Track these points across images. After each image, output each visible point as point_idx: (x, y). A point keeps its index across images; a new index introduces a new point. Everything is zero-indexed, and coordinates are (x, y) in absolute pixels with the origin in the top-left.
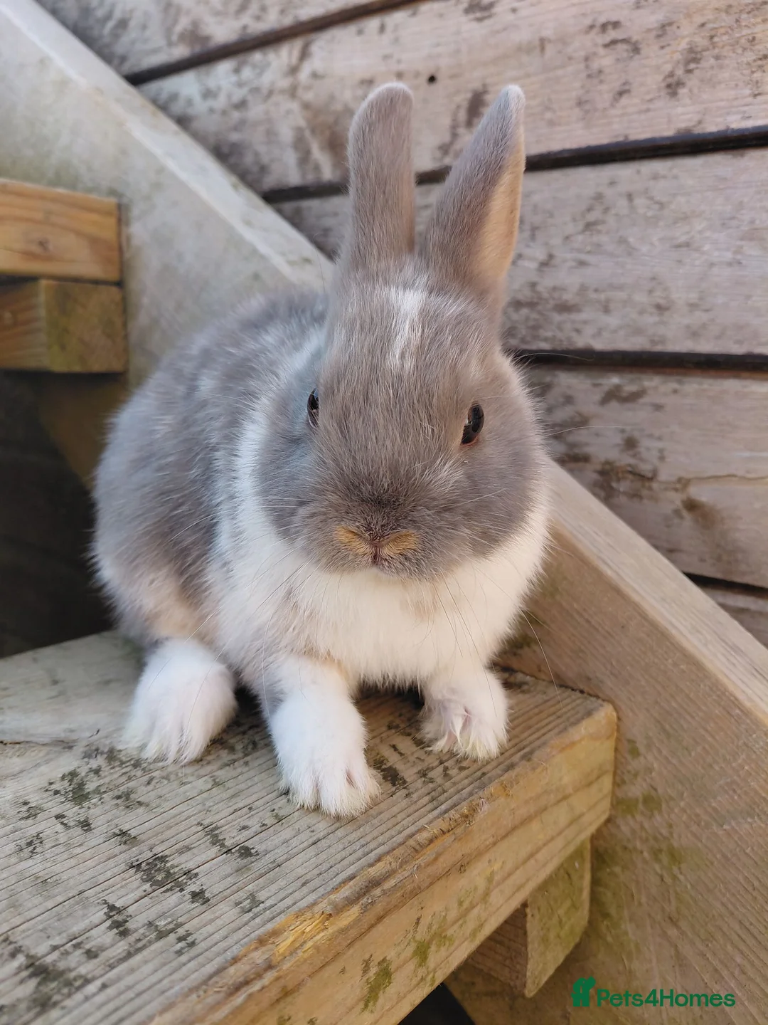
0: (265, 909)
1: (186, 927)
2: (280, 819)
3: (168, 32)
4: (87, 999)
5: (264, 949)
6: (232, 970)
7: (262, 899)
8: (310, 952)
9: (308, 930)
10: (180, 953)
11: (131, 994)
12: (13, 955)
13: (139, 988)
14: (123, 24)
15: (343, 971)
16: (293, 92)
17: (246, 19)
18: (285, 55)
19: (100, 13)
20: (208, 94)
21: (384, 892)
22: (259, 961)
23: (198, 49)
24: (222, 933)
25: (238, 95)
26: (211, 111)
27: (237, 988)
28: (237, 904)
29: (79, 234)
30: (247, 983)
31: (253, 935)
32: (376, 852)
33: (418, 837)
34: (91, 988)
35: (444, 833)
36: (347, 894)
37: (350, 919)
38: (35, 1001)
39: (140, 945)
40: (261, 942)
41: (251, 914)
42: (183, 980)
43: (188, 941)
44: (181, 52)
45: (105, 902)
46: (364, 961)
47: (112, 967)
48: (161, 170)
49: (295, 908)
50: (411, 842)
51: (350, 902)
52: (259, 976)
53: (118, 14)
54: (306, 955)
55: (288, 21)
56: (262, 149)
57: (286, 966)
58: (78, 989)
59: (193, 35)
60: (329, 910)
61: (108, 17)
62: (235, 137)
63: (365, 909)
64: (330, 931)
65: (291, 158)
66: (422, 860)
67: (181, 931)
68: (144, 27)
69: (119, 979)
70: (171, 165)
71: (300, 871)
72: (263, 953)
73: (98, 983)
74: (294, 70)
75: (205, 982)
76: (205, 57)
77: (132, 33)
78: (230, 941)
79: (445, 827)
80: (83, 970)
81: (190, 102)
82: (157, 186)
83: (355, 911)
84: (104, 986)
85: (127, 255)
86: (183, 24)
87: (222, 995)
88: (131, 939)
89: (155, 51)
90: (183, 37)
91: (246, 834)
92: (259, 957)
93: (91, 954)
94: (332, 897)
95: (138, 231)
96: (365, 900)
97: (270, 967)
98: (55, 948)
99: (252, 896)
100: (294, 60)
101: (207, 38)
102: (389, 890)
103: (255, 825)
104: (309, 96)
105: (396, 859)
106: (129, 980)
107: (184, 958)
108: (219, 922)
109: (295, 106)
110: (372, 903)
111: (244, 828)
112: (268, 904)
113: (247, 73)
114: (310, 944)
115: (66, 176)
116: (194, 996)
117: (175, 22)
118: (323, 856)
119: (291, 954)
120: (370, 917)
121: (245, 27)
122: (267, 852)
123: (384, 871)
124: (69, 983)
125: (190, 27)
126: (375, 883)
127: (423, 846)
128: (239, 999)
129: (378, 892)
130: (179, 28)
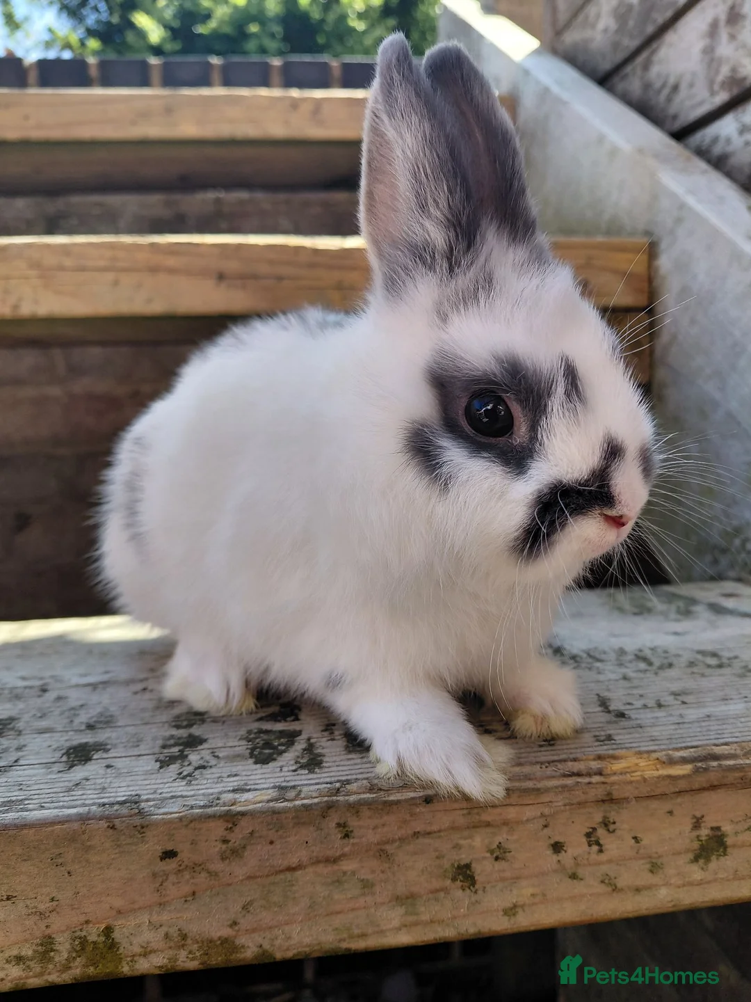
0: (614, 744)
2: (660, 706)
3: (711, 83)
5: (599, 762)
6: (570, 764)
7: (615, 738)
8: (638, 778)
9: (641, 764)
10: (541, 746)
14: (676, 88)
15: (671, 813)
19: (658, 85)
20: (744, 130)
21: (720, 766)
22: (593, 767)
23: (736, 91)
24: (576, 745)
26: (746, 144)
27: (573, 774)
28: (595, 736)
29: (615, 272)
30: (580, 775)
31: (595, 753)
32: (726, 740)
36: (685, 755)
37: (680, 773)
40: (599, 758)
41: (601, 743)
42: (535, 757)
44: (722, 97)
46: (695, 817)
48: (682, 206)
49: (637, 749)
51: (684, 761)
52: (590, 775)
53: (672, 81)
54: (632, 779)
57: (613, 779)
59: (733, 81)
60: (664, 759)
61: (664, 86)
63: (697, 771)
64: (660, 773)
68: (691, 85)
70: (691, 201)
71: (656, 734)
72: (598, 764)
75: (549, 763)
76: (742, 98)
77: (683, 92)
78: (578, 750)
81: (728, 141)
82: (679, 221)
83: (687, 769)
85: (654, 284)
86: (725, 71)
87: (558, 774)
89: (701, 103)
90: (723, 85)
91: (628, 707)
92: (595, 765)
94: (670, 752)
95: (664, 262)
96: (700, 764)
97: (600, 773)
99: (609, 736)
101: (744, 79)
102: (725, 767)
103: (638, 704)
110: (706, 770)
111: (629, 704)
112: (618, 742)
114: (639, 773)
115: (614, 228)
116: (538, 767)
117: (717, 72)
118: (679, 731)
119: (621, 774)
120: (701, 780)
122: (636, 719)
123: (726, 752)
125: (729, 74)
126: (715, 757)
128: (570, 781)
129: (715, 764)
130: (720, 78)
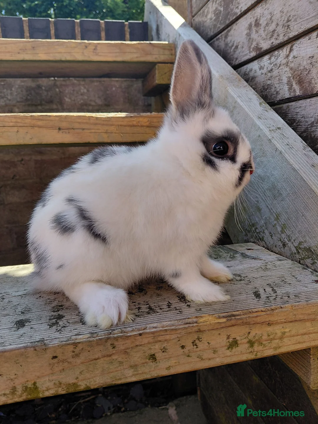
0: (201, 312)
1: (182, 310)
3: (250, 47)
4: (156, 315)
5: (196, 319)
6: (187, 320)
8: (209, 324)
9: (210, 319)
10: (178, 314)
11: (165, 317)
12: (147, 305)
13: (166, 316)
14: (237, 47)
15: (219, 334)
16: (287, 64)
17: (273, 40)
18: (285, 51)
19: (230, 45)
20: (261, 68)
21: (235, 319)
23: (258, 52)
24: (189, 313)
25: (270, 67)
26: (262, 74)
27: (187, 324)
28: (196, 309)
30: (190, 323)
31: (195, 315)
32: (238, 309)
33: (253, 310)
34: (158, 314)
35: (262, 311)
36: (224, 315)
37: (222, 321)
38: (147, 312)
39: (171, 310)
40: (196, 317)
41: (198, 312)
42: (176, 318)
43: (181, 312)
44: (253, 54)
45: (169, 301)
46: (227, 335)
47: (163, 312)
49: (209, 314)
50: (250, 310)
51: (224, 317)
52: (193, 323)
53: (235, 44)
54: (207, 324)
55: (286, 39)
56: (277, 86)
57: (201, 324)
58: (155, 313)
59: (257, 48)
60: (217, 317)
61: (233, 45)
62: (269, 82)
63: (228, 320)
64: (216, 322)
65: (286, 88)
66: (251, 315)
67: (181, 310)
68: (243, 47)
69: (164, 314)
71: (215, 308)
73: (159, 313)
74: (288, 56)
75: (180, 320)
76: (260, 55)
77: (239, 50)
78: (190, 315)
79: (263, 310)
80: (158, 311)
81: (255, 72)
83: (224, 320)
84: (160, 314)
86: (254, 44)
87: (183, 323)
88: (170, 309)
89: (246, 55)
90: (254, 49)
92: (195, 320)
93: (161, 309)
94: (219, 315)
96: (229, 318)
97: (196, 323)
98: (155, 306)
99: (201, 309)
100: (288, 53)
101: (261, 48)
102: (237, 319)
104: (292, 65)
105: (243, 313)
106: (166, 315)
107: (178, 315)
108: (190, 311)
109: (287, 69)
110: (231, 320)
112: (203, 311)
113: (273, 59)
114: (209, 322)
116: (176, 321)
117: (252, 44)
118: (223, 307)
119: (203, 322)
120: (229, 323)
121: (272, 43)
123: (237, 314)
124: (154, 312)
126: (234, 316)
127: (253, 312)
128: (187, 326)
129: (233, 318)
130: (253, 46)
